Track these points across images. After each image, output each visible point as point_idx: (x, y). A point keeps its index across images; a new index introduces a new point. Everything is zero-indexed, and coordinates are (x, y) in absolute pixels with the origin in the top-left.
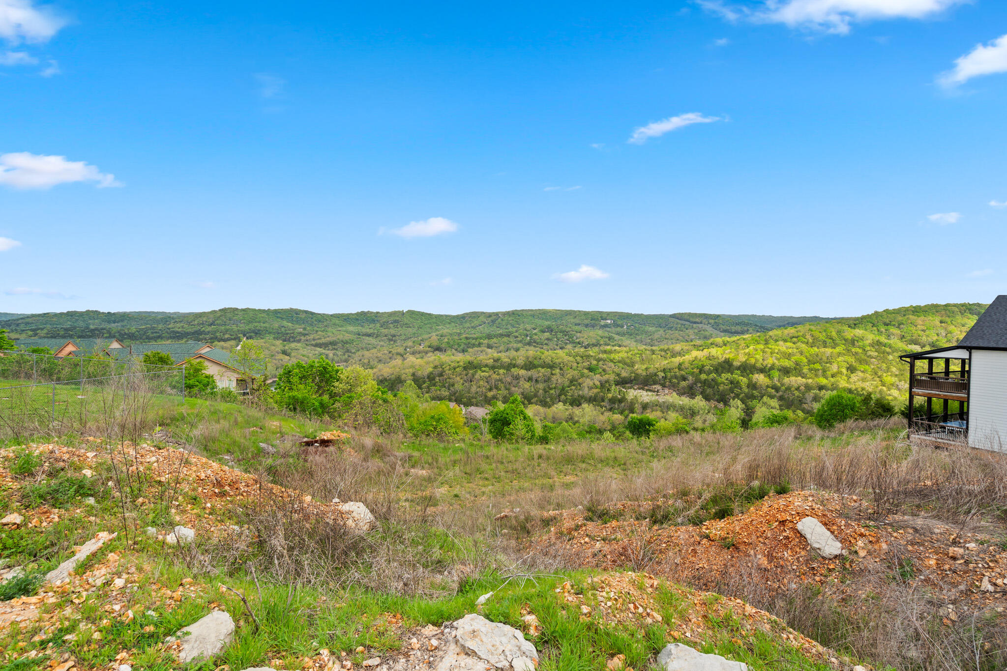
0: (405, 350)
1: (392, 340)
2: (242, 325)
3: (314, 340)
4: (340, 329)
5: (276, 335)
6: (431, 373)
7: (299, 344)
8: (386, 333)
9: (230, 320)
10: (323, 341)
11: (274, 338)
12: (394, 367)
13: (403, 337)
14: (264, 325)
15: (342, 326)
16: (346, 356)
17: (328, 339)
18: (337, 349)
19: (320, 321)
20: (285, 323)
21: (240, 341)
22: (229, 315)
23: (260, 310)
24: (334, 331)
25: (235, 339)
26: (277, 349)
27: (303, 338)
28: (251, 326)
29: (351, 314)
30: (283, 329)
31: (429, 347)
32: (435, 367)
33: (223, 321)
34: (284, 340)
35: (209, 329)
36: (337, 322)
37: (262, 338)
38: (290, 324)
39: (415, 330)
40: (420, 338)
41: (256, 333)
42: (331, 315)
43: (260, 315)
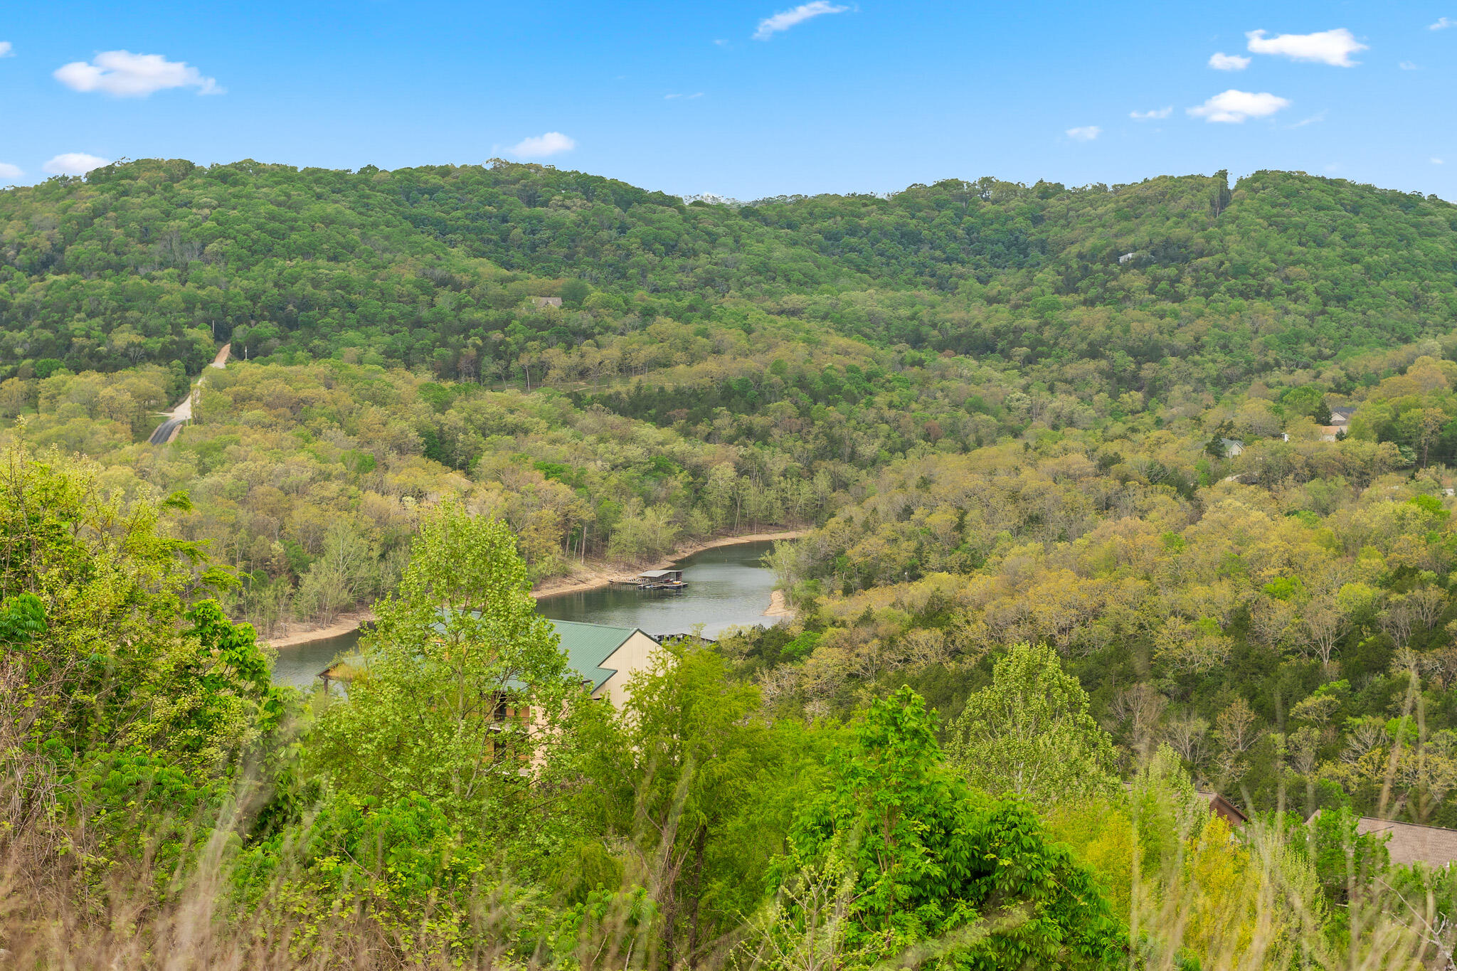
0: (1216, 450)
1: (1134, 382)
2: (210, 271)
3: (625, 369)
4: (794, 299)
5: (404, 337)
6: (1365, 618)
7: (534, 399)
8: (1100, 330)
9: (146, 236)
10: (682, 376)
11: (389, 353)
12: (1115, 562)
13: (1215, 360)
14: (338, 271)
15: (808, 282)
16: (822, 482)
17: (711, 365)
18: (762, 437)
19: (671, 248)
20: (460, 260)
21: (195, 365)
22: (141, 206)
23: (316, 176)
24: (755, 314)
25: (164, 356)
26: (397, 426)
27: (558, 357)
28: (261, 278)
29: (867, 200)
30: (445, 299)
31: (1385, 433)
32: (1402, 577)
33: (106, 240)
34: (449, 371)
35: (32, 291)
36: (780, 252)
37: (316, 355)
38: (487, 268)
39: (1296, 318)
40: (1331, 372)
41: (292, 324)
42: (747, 212)
43: (317, 208)
